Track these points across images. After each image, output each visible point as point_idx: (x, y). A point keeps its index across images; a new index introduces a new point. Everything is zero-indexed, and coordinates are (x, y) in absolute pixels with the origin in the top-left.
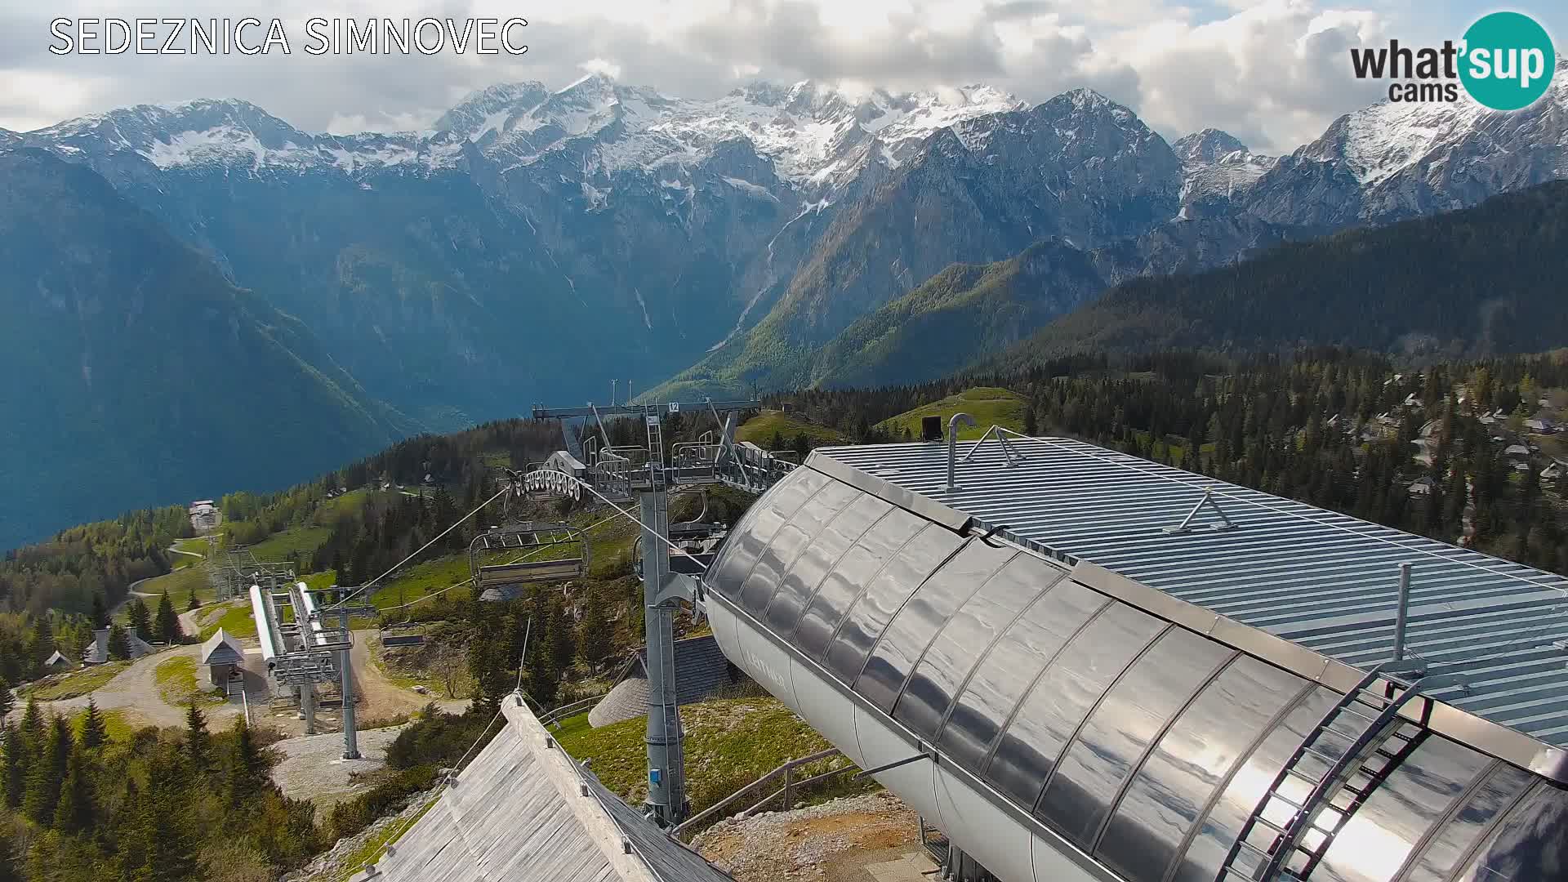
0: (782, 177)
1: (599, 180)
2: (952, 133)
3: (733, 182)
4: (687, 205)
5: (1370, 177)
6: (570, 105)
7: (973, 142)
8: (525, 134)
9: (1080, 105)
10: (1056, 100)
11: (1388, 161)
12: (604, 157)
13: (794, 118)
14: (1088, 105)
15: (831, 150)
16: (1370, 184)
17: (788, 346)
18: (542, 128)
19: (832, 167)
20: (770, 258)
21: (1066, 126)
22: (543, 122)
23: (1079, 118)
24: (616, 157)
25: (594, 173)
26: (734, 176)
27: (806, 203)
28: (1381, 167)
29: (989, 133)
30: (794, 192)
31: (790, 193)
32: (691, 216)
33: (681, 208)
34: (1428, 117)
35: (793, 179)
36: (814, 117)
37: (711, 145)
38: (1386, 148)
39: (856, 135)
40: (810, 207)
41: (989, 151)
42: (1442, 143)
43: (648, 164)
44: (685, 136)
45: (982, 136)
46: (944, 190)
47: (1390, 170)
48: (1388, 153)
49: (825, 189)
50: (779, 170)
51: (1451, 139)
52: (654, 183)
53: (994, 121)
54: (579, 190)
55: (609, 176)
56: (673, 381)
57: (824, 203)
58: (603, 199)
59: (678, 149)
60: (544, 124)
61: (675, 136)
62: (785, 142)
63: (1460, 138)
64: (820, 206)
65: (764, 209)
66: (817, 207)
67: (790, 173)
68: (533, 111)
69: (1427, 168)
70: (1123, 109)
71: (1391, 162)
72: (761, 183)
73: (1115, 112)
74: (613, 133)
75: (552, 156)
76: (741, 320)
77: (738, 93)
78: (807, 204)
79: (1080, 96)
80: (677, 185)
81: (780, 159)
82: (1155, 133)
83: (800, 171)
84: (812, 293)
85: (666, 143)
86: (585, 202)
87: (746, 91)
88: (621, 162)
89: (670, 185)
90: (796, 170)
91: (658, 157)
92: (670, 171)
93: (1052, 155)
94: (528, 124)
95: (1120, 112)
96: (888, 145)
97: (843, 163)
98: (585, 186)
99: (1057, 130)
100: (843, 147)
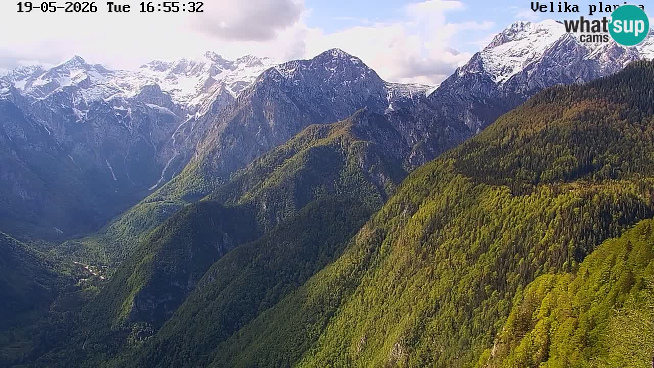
0: (175, 102)
1: (82, 106)
2: (275, 70)
3: (151, 106)
4: (128, 118)
5: (498, 80)
6: (61, 73)
7: (287, 74)
8: (39, 87)
9: (336, 56)
10: (324, 53)
11: (504, 72)
12: (83, 95)
13: (177, 76)
14: (339, 56)
15: (198, 89)
16: (500, 83)
17: (205, 180)
18: (48, 84)
19: (201, 97)
20: (174, 142)
21: (331, 66)
22: (48, 81)
23: (337, 62)
24: (90, 95)
25: (79, 103)
26: (151, 103)
27: (188, 115)
28: (502, 75)
29: (294, 70)
30: (182, 110)
31: (180, 110)
32: (131, 122)
33: (124, 120)
34: (516, 52)
35: (181, 103)
36: (186, 75)
37: (138, 88)
38: (501, 67)
39: (210, 82)
40: (191, 117)
41: (295, 78)
42: (531, 62)
43: (106, 98)
44: (123, 85)
45: (290, 71)
46: (277, 97)
47: (507, 76)
48: (503, 68)
49: (198, 108)
50: (174, 99)
51: (535, 60)
52: (111, 107)
53: (296, 64)
54: (72, 112)
55: (87, 104)
56: (142, 204)
57: (198, 114)
58: (85, 115)
59: (120, 91)
60: (48, 82)
61: (117, 86)
62: (174, 87)
63: (540, 59)
64: (196, 116)
65: (169, 119)
66: (195, 116)
67: (179, 100)
68: (42, 76)
69: (527, 73)
70: (356, 58)
71: (506, 73)
72: (165, 106)
73: (351, 59)
74: (86, 84)
75: (56, 94)
76: (163, 172)
77: (145, 66)
78: (190, 116)
79: (335, 52)
80: (122, 108)
81: (173, 94)
82: (371, 69)
83: (184, 100)
84: (214, 152)
85: (114, 89)
86: (76, 117)
87: (149, 66)
88: (93, 97)
89: (118, 108)
90: (182, 99)
91: (111, 95)
92: (117, 101)
93: (326, 80)
94: (40, 82)
95: (354, 59)
96: (228, 85)
97: (207, 94)
98: (75, 110)
99: (326, 68)
100: (205, 88)
